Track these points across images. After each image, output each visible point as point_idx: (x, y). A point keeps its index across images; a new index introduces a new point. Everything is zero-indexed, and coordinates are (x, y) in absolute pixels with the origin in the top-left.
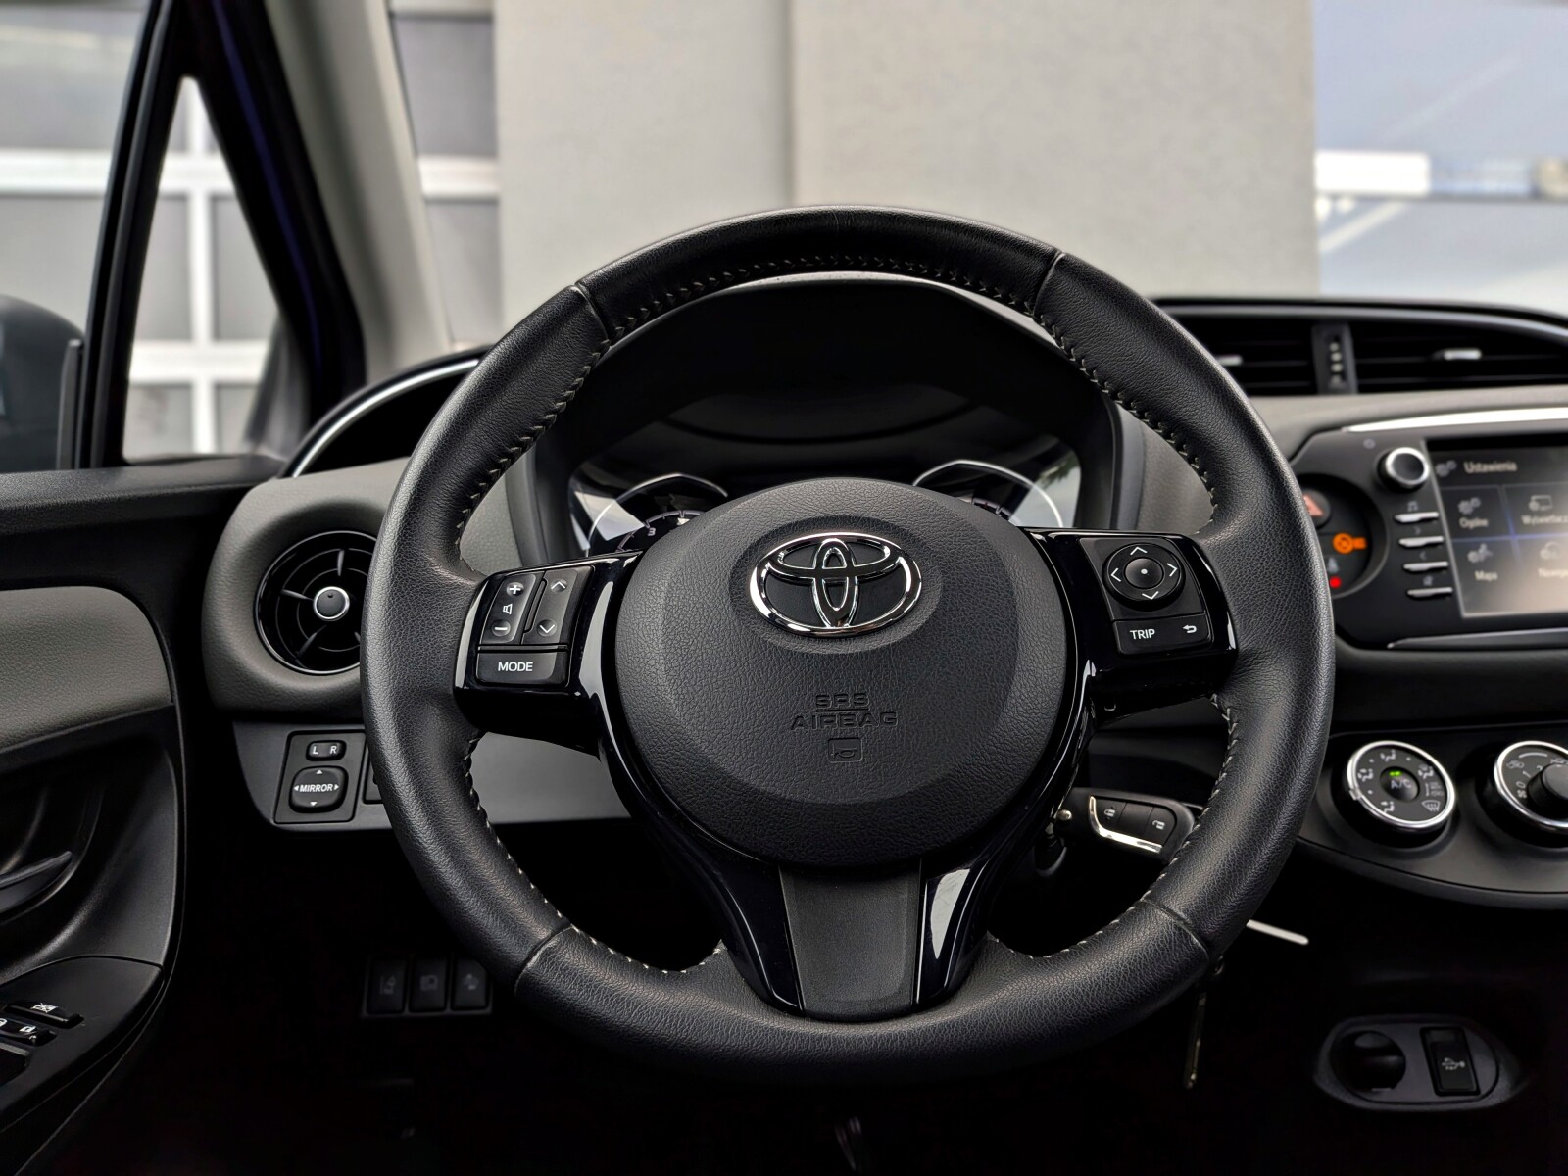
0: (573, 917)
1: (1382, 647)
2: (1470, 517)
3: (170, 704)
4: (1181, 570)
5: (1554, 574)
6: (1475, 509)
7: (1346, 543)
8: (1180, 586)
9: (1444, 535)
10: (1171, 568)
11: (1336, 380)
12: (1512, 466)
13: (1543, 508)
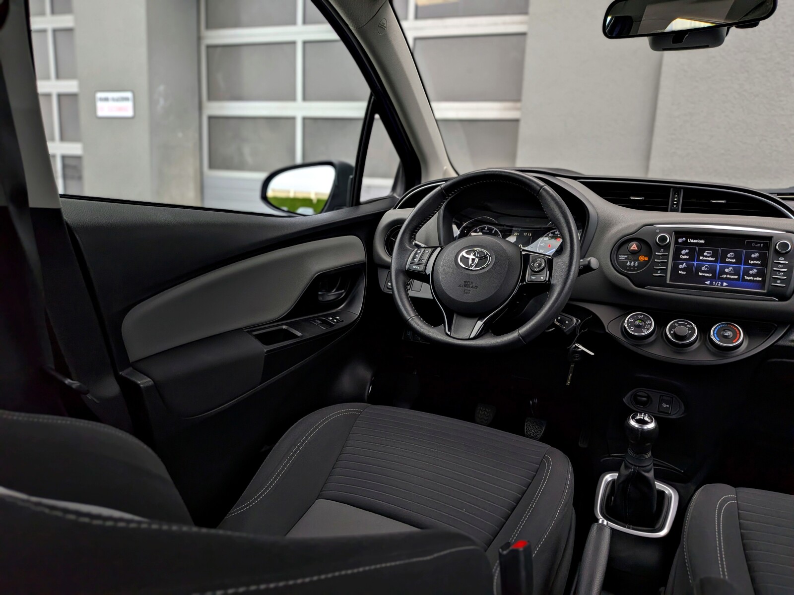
1: (643, 288)
2: (684, 255)
3: (365, 262)
4: (545, 264)
5: (703, 274)
6: (687, 253)
7: (642, 258)
8: (543, 269)
9: (668, 260)
10: (543, 265)
11: (675, 206)
12: (703, 242)
13: (708, 255)
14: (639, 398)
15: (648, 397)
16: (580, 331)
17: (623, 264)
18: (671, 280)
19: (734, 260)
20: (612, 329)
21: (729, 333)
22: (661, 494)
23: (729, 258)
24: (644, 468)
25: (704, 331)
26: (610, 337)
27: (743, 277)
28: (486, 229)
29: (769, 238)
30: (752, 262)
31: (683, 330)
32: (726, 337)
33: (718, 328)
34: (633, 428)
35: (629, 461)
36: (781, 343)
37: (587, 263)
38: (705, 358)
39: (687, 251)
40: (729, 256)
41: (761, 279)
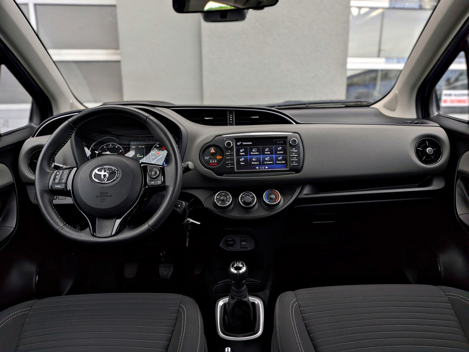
0: (67, 223)
1: (222, 176)
2: (242, 153)
3: (13, 182)
4: (160, 172)
5: (254, 163)
6: (243, 151)
7: (219, 157)
8: (159, 176)
9: (233, 157)
10: (158, 173)
11: (231, 122)
12: (251, 143)
13: (255, 151)
14: (229, 242)
15: (233, 240)
16: (188, 210)
17: (208, 162)
18: (237, 169)
19: (269, 153)
20: (207, 204)
21: (273, 196)
22: (253, 304)
23: (266, 151)
24: (243, 297)
25: (260, 197)
26: (207, 210)
27: (275, 162)
28: (111, 145)
29: (286, 138)
30: (279, 153)
31: (248, 199)
32: (272, 199)
33: (266, 194)
34: (233, 274)
35: (234, 294)
36: (299, 197)
37: (186, 166)
38: (263, 213)
39: (243, 150)
40: (266, 150)
41: (285, 162)
